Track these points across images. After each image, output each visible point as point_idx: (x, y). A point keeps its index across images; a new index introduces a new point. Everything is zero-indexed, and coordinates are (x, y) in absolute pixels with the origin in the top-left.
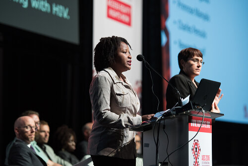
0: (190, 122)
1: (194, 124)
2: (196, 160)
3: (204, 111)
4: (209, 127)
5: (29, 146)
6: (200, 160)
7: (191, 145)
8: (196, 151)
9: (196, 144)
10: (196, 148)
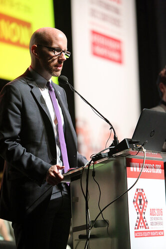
1: (135, 168)
2: (141, 215)
4: (160, 171)
6: (147, 215)
8: (141, 204)
9: (140, 194)
10: (140, 201)
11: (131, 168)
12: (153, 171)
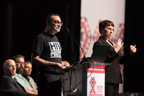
0: (89, 68)
1: (91, 69)
2: (93, 88)
3: (95, 62)
4: (103, 70)
5: (13, 77)
7: (89, 80)
8: (93, 83)
9: (93, 79)
10: (93, 82)
11: (90, 69)
12: (100, 70)
